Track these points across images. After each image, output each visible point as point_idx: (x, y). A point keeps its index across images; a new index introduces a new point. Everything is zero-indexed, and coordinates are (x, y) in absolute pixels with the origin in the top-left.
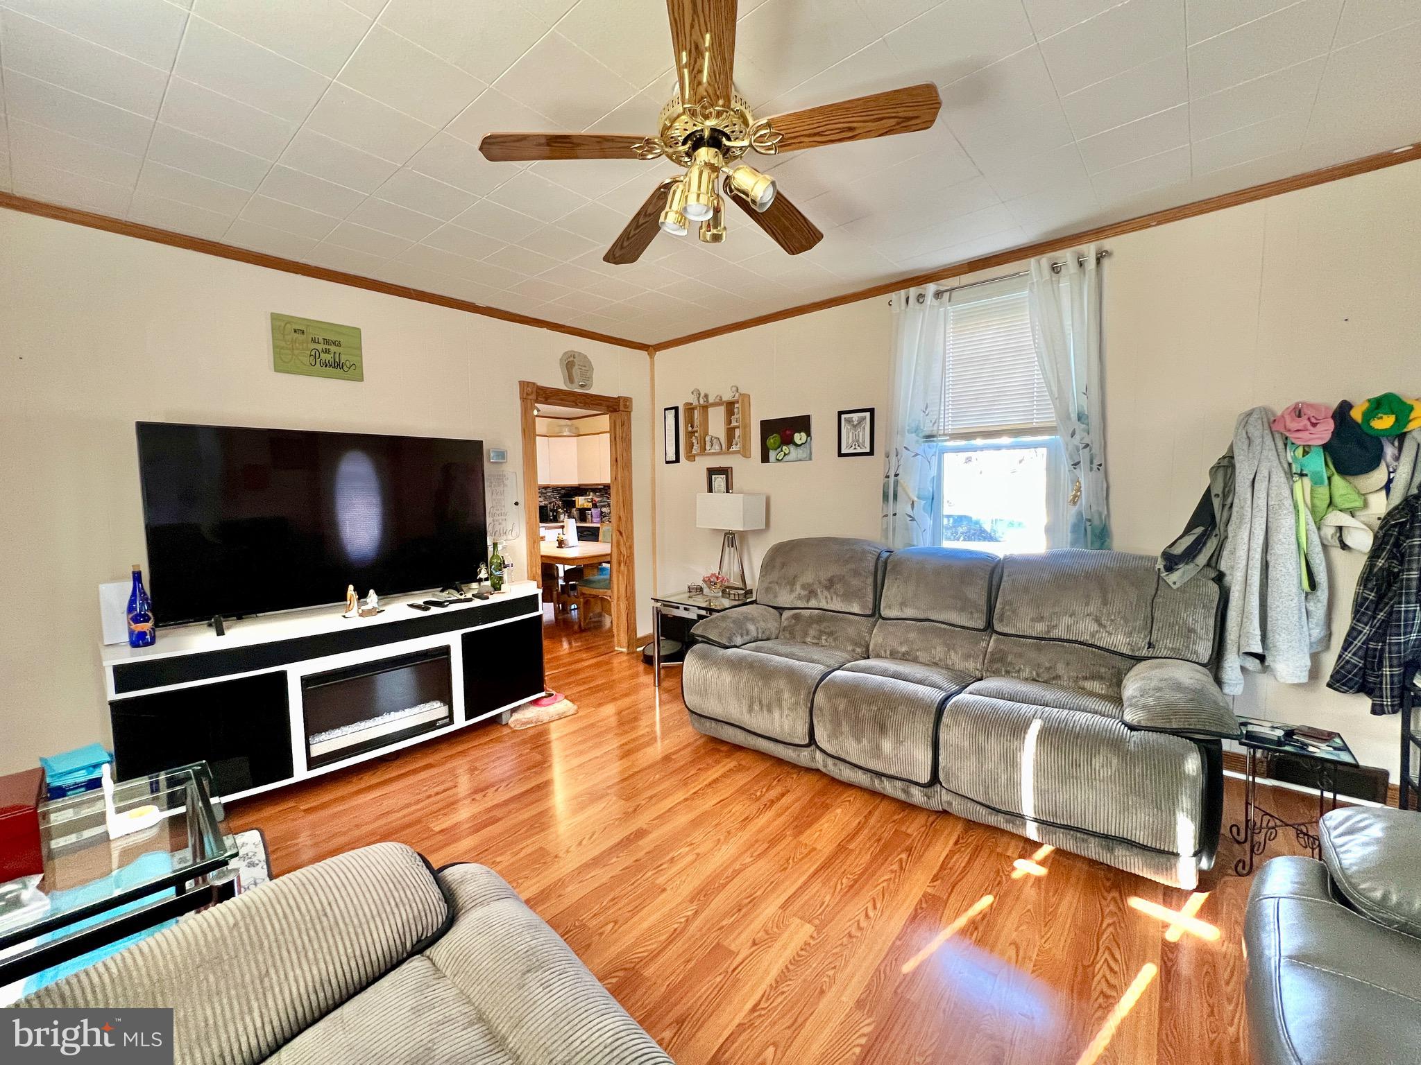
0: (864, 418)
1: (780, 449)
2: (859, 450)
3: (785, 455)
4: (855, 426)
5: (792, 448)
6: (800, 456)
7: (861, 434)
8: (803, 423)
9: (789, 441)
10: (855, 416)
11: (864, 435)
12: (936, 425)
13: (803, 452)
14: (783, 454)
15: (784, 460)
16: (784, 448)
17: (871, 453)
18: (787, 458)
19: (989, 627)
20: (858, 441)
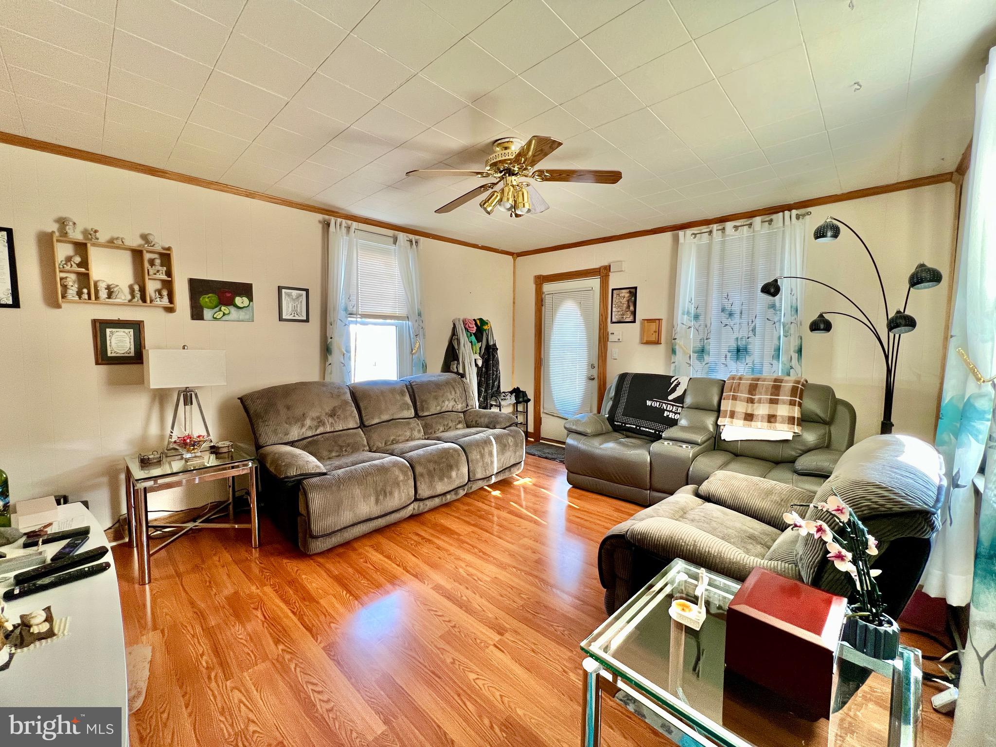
0: (301, 295)
1: (217, 309)
2: (297, 318)
3: (224, 314)
4: (294, 300)
5: (232, 309)
6: (241, 318)
7: (299, 306)
8: (246, 290)
9: (230, 303)
10: (295, 293)
11: (301, 307)
12: (355, 307)
13: (246, 314)
14: (221, 314)
15: (221, 319)
16: (223, 308)
17: (307, 321)
18: (226, 318)
19: (417, 415)
20: (296, 311)
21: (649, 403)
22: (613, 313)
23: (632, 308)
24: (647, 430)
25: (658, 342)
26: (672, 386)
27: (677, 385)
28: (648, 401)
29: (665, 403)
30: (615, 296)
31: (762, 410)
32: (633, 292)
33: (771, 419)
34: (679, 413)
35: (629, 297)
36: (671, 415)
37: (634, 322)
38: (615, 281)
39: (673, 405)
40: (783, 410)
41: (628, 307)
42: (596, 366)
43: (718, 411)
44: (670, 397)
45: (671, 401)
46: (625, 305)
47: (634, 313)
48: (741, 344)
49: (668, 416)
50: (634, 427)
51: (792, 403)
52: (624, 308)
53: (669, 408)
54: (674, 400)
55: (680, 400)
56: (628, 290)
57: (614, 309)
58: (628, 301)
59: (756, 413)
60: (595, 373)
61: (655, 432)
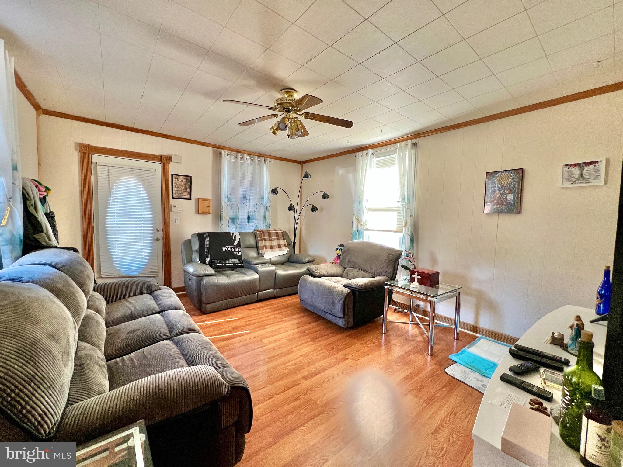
21: (224, 249)
22: (174, 192)
23: (188, 190)
24: (229, 264)
25: (208, 213)
26: (234, 238)
27: (235, 237)
28: (223, 248)
29: (233, 248)
30: (174, 180)
31: (275, 243)
32: (189, 179)
33: (279, 246)
34: (240, 252)
35: (185, 182)
36: (238, 254)
37: (190, 199)
38: (173, 169)
39: (237, 248)
40: (282, 242)
41: (186, 189)
42: (160, 229)
43: (257, 247)
44: (235, 244)
45: (235, 246)
46: (183, 187)
47: (190, 193)
48: (250, 215)
49: (236, 254)
50: (221, 264)
51: (284, 239)
52: (183, 189)
53: (236, 250)
54: (236, 245)
55: (239, 244)
56: (185, 177)
57: (174, 189)
58: (185, 185)
59: (273, 245)
60: (159, 235)
61: (234, 264)
